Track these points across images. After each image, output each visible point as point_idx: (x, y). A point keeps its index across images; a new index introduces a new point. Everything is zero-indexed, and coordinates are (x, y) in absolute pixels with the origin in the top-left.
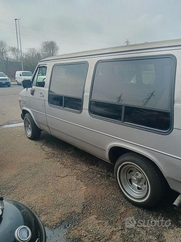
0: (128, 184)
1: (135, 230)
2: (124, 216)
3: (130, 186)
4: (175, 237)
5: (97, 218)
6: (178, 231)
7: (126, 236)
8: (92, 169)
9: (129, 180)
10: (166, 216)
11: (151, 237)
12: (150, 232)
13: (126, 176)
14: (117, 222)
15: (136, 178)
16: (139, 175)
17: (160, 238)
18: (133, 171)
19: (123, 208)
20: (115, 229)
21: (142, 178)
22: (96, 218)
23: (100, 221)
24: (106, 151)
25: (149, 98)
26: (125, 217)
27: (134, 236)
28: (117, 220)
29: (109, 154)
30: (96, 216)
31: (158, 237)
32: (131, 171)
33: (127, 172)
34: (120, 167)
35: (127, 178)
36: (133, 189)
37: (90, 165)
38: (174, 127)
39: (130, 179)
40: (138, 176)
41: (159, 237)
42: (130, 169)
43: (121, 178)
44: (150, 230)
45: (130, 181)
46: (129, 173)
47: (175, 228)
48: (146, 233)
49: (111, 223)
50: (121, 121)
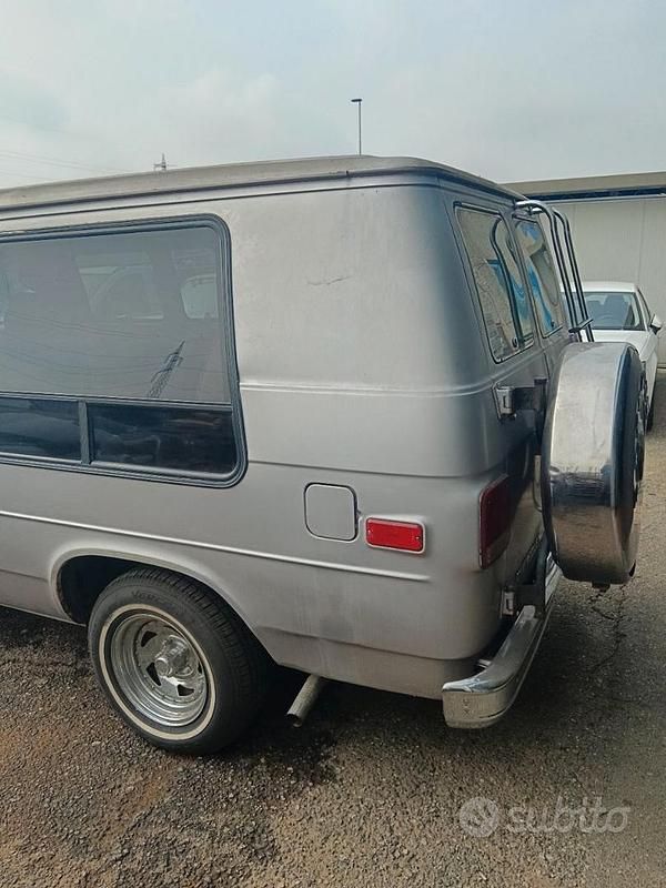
0: (146, 685)
1: (173, 843)
2: (136, 805)
3: (153, 689)
4: (305, 820)
5: (23, 849)
6: (315, 798)
7: (139, 876)
8: (14, 661)
9: (148, 669)
10: (280, 761)
11: (226, 848)
12: (226, 830)
13: (135, 656)
14: (104, 835)
15: (169, 656)
16: (179, 643)
17: (257, 839)
18: (155, 634)
19: (133, 775)
20: (95, 865)
21: (187, 653)
22: (17, 848)
23: (36, 856)
24: (46, 581)
25: (169, 369)
26: (139, 807)
27: (168, 865)
28: (108, 830)
29: (58, 590)
30: (19, 842)
31: (249, 840)
32: (149, 636)
33: (135, 644)
34: (105, 630)
35: (137, 662)
36: (163, 698)
37: (7, 649)
38: (249, 458)
39: (148, 664)
40: (174, 646)
41: (252, 838)
42: (144, 630)
43: (115, 669)
44: (226, 825)
45: (152, 671)
46: (143, 645)
47: (308, 789)
48: (210, 842)
49: (81, 847)
50: (79, 462)
